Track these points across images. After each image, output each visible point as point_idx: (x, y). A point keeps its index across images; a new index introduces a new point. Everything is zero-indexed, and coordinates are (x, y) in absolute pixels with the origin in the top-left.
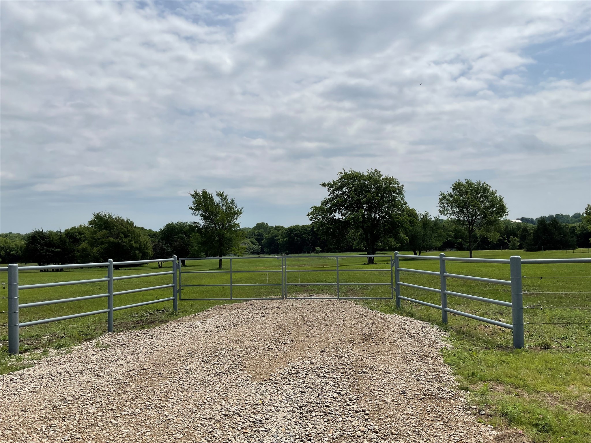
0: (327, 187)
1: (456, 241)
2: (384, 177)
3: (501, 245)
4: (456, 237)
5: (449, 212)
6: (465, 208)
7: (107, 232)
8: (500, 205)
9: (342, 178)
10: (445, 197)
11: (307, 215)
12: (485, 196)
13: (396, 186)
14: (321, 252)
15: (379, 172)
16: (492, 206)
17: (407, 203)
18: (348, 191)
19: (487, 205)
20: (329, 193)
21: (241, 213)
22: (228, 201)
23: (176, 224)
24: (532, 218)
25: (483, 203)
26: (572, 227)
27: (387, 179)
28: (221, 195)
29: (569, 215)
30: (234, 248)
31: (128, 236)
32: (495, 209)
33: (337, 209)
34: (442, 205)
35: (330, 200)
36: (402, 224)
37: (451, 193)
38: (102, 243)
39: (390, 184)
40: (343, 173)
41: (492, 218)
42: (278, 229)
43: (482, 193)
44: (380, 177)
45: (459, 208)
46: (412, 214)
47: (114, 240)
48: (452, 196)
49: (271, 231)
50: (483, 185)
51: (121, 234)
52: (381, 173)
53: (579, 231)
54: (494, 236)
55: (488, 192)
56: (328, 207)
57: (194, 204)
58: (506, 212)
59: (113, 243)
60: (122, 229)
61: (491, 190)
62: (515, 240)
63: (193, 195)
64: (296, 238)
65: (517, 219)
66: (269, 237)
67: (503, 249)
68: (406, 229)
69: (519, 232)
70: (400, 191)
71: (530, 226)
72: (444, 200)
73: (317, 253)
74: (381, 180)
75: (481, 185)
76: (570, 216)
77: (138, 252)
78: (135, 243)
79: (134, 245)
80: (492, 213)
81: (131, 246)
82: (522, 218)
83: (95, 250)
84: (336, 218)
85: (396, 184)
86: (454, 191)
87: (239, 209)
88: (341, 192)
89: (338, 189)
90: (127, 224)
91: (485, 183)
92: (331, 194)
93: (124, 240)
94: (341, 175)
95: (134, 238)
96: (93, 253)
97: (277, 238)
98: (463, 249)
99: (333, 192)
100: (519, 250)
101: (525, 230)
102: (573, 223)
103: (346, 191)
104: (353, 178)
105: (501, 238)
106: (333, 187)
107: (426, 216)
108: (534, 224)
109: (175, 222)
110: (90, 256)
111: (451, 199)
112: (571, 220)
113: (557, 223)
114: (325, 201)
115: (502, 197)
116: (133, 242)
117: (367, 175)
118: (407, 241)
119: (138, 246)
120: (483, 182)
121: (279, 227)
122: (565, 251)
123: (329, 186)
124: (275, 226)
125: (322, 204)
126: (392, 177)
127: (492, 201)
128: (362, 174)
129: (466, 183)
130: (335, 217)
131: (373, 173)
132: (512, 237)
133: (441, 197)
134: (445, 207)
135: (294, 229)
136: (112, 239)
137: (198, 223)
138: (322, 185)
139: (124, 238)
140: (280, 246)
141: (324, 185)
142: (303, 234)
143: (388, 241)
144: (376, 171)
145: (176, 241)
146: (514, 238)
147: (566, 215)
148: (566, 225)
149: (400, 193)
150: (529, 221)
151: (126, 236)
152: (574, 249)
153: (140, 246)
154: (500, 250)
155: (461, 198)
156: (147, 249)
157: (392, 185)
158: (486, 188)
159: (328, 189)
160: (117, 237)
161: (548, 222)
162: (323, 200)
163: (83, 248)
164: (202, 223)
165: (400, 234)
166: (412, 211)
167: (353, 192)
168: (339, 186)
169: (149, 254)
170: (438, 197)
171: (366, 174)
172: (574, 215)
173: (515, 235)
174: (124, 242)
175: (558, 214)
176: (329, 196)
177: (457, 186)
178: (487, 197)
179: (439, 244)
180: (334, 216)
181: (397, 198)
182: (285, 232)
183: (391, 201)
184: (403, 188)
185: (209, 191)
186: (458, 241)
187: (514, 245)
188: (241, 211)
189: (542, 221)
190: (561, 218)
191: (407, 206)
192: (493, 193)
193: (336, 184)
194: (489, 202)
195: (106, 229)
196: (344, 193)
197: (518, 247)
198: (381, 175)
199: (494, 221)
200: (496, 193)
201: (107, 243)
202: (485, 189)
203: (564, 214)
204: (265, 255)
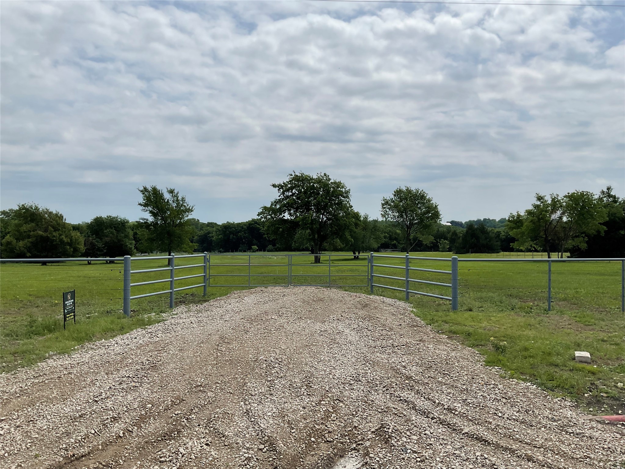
0: (277, 188)
1: (391, 242)
2: (332, 181)
3: (434, 247)
4: (391, 238)
5: (389, 216)
6: (403, 213)
7: (34, 224)
8: (435, 212)
9: (292, 180)
10: (387, 202)
11: (257, 215)
12: (422, 203)
13: (343, 190)
14: (257, 250)
15: (328, 176)
16: (428, 212)
17: (352, 207)
18: (297, 193)
19: (424, 211)
20: (279, 194)
21: (192, 211)
22: (179, 199)
23: (105, 218)
24: (461, 222)
25: (420, 209)
26: (497, 232)
27: (335, 183)
28: (171, 192)
29: (495, 220)
30: (185, 246)
31: (59, 230)
32: (430, 214)
33: (287, 210)
34: (384, 209)
35: (280, 201)
36: (348, 226)
37: (392, 199)
38: (29, 237)
39: (338, 187)
40: (294, 175)
41: (428, 223)
42: (211, 225)
43: (420, 199)
44: (329, 181)
45: (399, 213)
46: (356, 216)
47: (43, 234)
48: (394, 201)
49: (203, 227)
50: (421, 193)
51: (50, 227)
52: (330, 177)
53: (504, 236)
54: (428, 239)
55: (425, 199)
56: (278, 207)
57: (144, 200)
58: (440, 218)
59: (41, 236)
60: (51, 222)
61: (428, 197)
62: (445, 243)
63: (142, 191)
64: (231, 236)
65: (447, 222)
66: (202, 235)
67: (434, 251)
68: (351, 231)
69: (449, 236)
70: (346, 194)
71: (459, 230)
72: (386, 205)
73: (254, 252)
74: (330, 184)
75: (419, 192)
76: (497, 221)
77: (68, 247)
78: (66, 237)
79: (65, 240)
80: (428, 218)
81: (61, 241)
82: (452, 221)
83: (21, 244)
84: (286, 218)
85: (343, 188)
86: (395, 197)
87: (190, 206)
88: (290, 194)
89: (288, 190)
90: (57, 217)
91: (422, 191)
92: (281, 195)
93: (54, 234)
94: (291, 177)
95: (65, 232)
96: (20, 247)
97: (210, 235)
98: (397, 250)
99: (283, 193)
100: (448, 253)
101: (455, 233)
102: (499, 227)
103: (295, 193)
104: (302, 180)
105: (434, 241)
106: (283, 189)
107: (366, 218)
108: (463, 227)
109: (104, 215)
110: (16, 250)
111: (392, 204)
112: (497, 225)
113: (484, 228)
114: (275, 202)
115: (437, 205)
116: (63, 237)
117: (317, 178)
118: (351, 241)
119: (69, 241)
120: (421, 190)
121: (211, 223)
122: (490, 254)
123: (280, 187)
124: (208, 222)
125: (272, 205)
126: (340, 181)
127: (428, 207)
128: (311, 177)
129: (406, 190)
130: (284, 218)
131: (322, 177)
132: (443, 240)
133: (383, 202)
134: (387, 211)
135: (229, 226)
136: (41, 233)
137: (147, 220)
138: (273, 186)
139: (54, 231)
140: (214, 243)
141: (274, 186)
142: (239, 232)
143: (333, 242)
144: (325, 175)
145: (107, 236)
146: (445, 241)
147: (493, 220)
148: (492, 230)
149: (347, 197)
150: (459, 224)
151: (56, 230)
152: (498, 252)
153: (71, 240)
154: (432, 252)
155: (401, 204)
156: (78, 244)
157: (339, 189)
158: (423, 195)
159: (279, 190)
160: (46, 230)
161: (476, 227)
162: (273, 200)
163: (8, 242)
164: (151, 219)
165: (345, 235)
166: (357, 214)
167: (303, 194)
168: (289, 187)
169: (81, 249)
170: (380, 202)
171: (315, 177)
172: (501, 220)
173: (446, 238)
174: (54, 236)
175: (486, 219)
176: (279, 196)
177: (398, 193)
178: (424, 204)
179: (376, 246)
180: (284, 216)
181: (344, 201)
182: (220, 229)
183: (338, 204)
184: (350, 193)
185: (158, 188)
186: (393, 243)
187: (444, 248)
188: (192, 208)
189: (470, 225)
190: (488, 222)
191: (353, 209)
192: (429, 200)
193: (286, 185)
194: (425, 208)
195: (32, 221)
196: (293, 194)
197: (448, 250)
198: (330, 179)
199: (430, 226)
200: (431, 200)
201: (35, 236)
202: (423, 197)
203: (491, 219)
204: (198, 253)
